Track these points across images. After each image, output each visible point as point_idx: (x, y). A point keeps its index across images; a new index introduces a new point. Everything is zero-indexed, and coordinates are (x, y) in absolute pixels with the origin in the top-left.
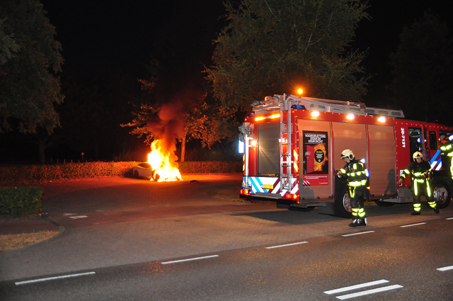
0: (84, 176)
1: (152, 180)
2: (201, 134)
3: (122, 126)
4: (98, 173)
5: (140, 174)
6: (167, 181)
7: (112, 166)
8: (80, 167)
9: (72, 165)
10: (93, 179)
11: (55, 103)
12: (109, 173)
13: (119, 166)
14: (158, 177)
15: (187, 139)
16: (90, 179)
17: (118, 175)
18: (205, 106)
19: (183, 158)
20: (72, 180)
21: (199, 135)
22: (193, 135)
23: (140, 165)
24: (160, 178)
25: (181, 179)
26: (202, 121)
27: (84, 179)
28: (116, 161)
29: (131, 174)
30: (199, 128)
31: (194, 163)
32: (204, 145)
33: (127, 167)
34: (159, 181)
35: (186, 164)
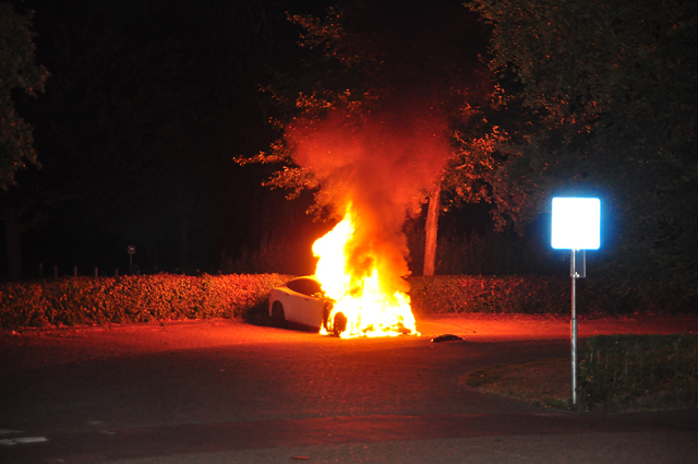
0: (116, 319)
1: (323, 332)
2: (489, 188)
3: (240, 161)
4: (162, 309)
5: (289, 312)
6: (370, 335)
7: (204, 287)
8: (106, 290)
9: (80, 285)
10: (143, 327)
11: (18, 93)
12: (195, 311)
13: (228, 287)
14: (341, 323)
15: (442, 202)
16: (133, 328)
17: (224, 316)
18: (499, 97)
19: (429, 264)
20: (79, 330)
21: (483, 192)
22: (459, 191)
23: (290, 285)
24: (348, 326)
25: (414, 332)
26: (486, 144)
27: (117, 328)
28: (215, 273)
29: (264, 313)
30: (478, 168)
31: (464, 281)
32: (500, 224)
33: (251, 290)
34: (344, 335)
35: (438, 283)
